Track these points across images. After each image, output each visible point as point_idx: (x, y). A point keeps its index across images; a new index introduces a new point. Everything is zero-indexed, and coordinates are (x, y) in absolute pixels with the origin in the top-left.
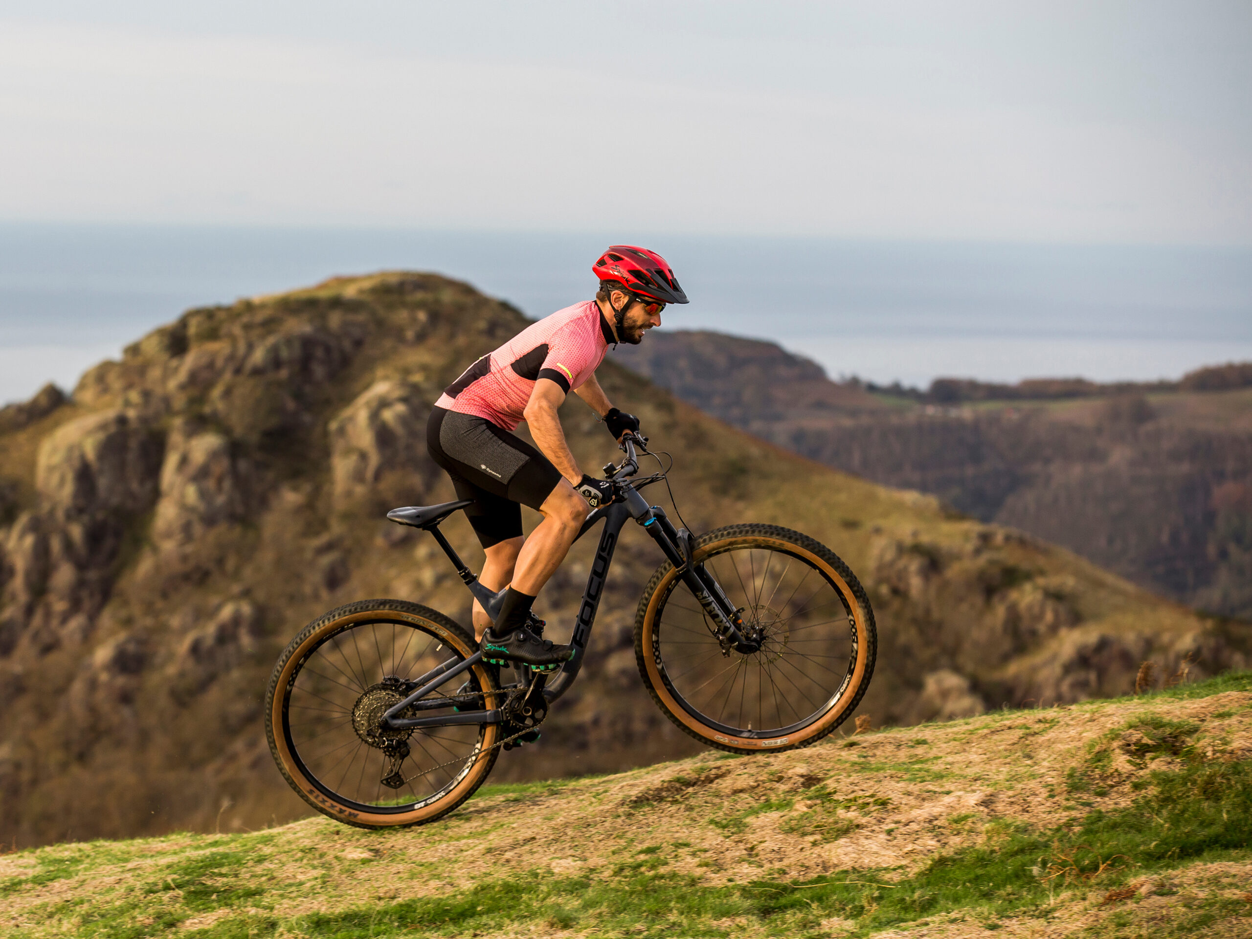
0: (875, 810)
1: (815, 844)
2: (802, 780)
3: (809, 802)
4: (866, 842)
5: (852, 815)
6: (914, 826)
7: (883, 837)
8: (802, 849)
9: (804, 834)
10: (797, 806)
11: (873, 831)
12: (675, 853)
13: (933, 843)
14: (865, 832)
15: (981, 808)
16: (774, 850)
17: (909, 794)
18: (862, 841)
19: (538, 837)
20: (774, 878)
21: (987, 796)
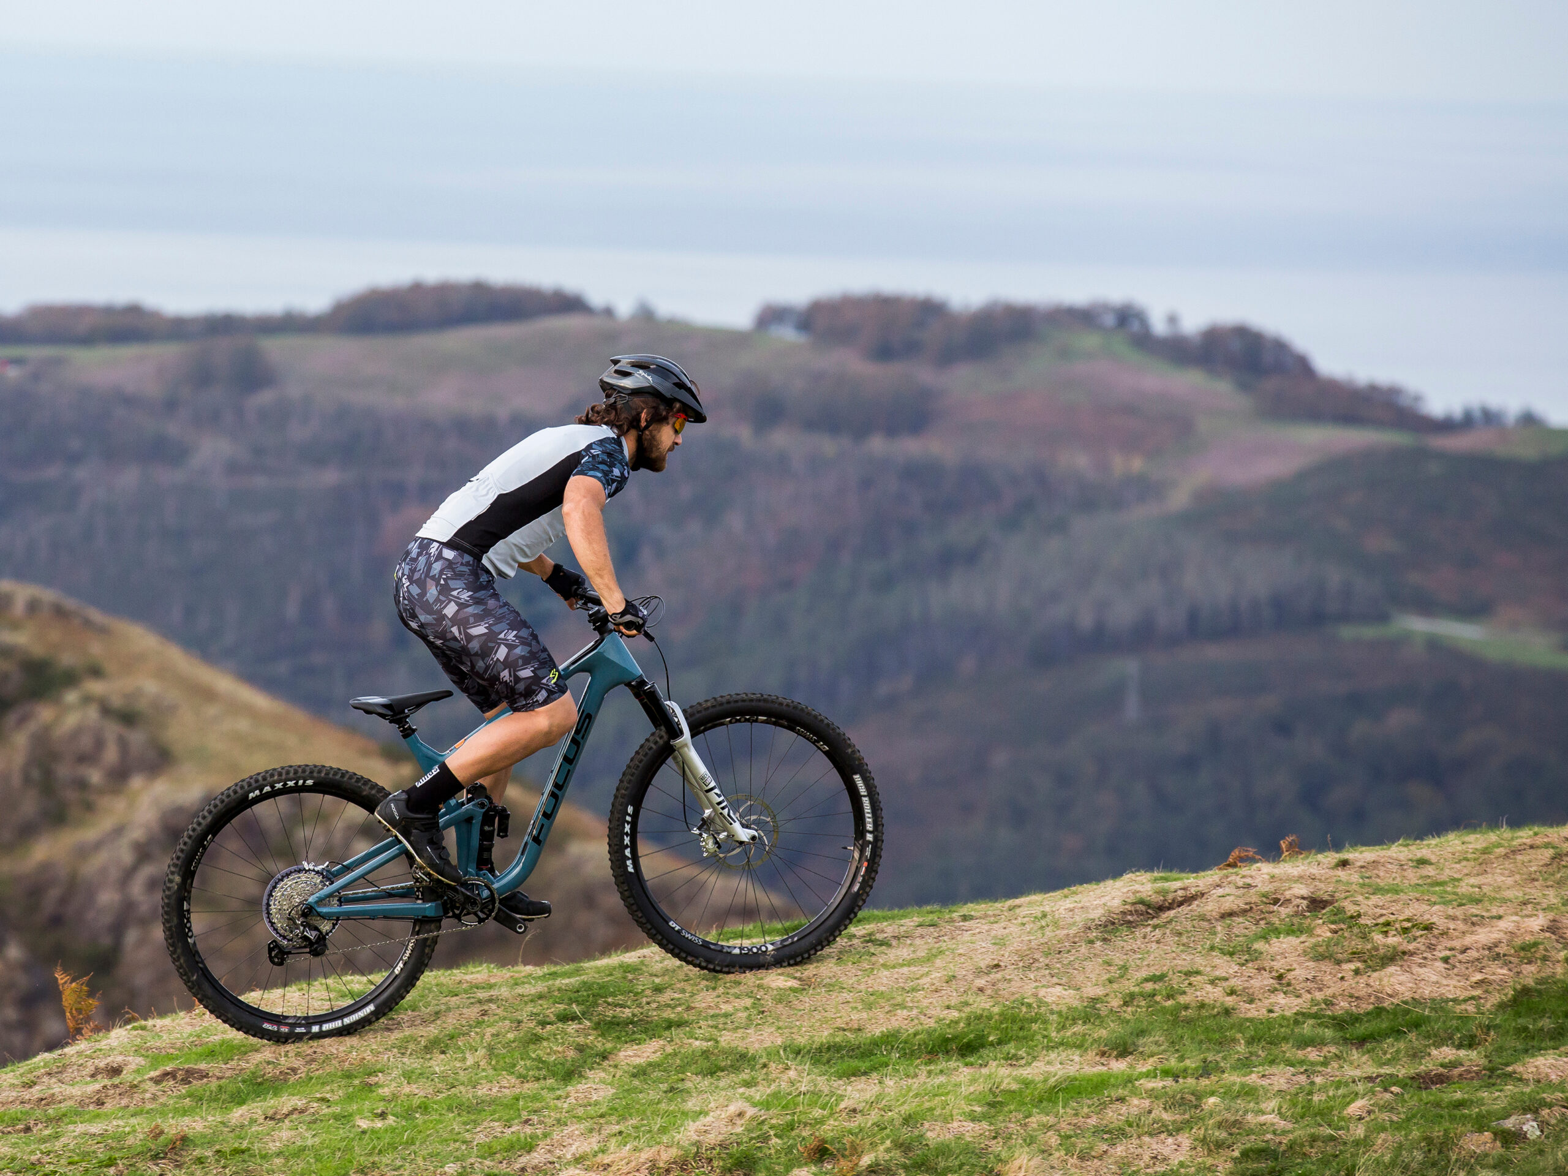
0: (1421, 936)
1: (1357, 972)
2: (1305, 902)
3: (1333, 927)
4: (1421, 971)
5: (1393, 940)
6: (1473, 954)
7: (1440, 965)
8: (1342, 978)
9: (1339, 963)
10: (1318, 931)
11: (1425, 958)
12: (1188, 981)
13: (1505, 971)
14: (1417, 959)
15: (1548, 935)
16: (1308, 979)
17: (1454, 918)
18: (1416, 969)
19: (1002, 964)
20: (1322, 1009)
21: (1551, 921)
